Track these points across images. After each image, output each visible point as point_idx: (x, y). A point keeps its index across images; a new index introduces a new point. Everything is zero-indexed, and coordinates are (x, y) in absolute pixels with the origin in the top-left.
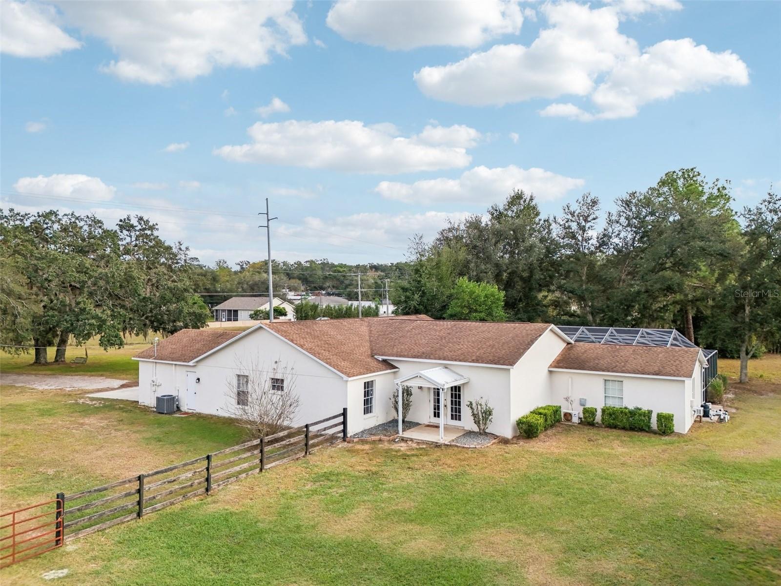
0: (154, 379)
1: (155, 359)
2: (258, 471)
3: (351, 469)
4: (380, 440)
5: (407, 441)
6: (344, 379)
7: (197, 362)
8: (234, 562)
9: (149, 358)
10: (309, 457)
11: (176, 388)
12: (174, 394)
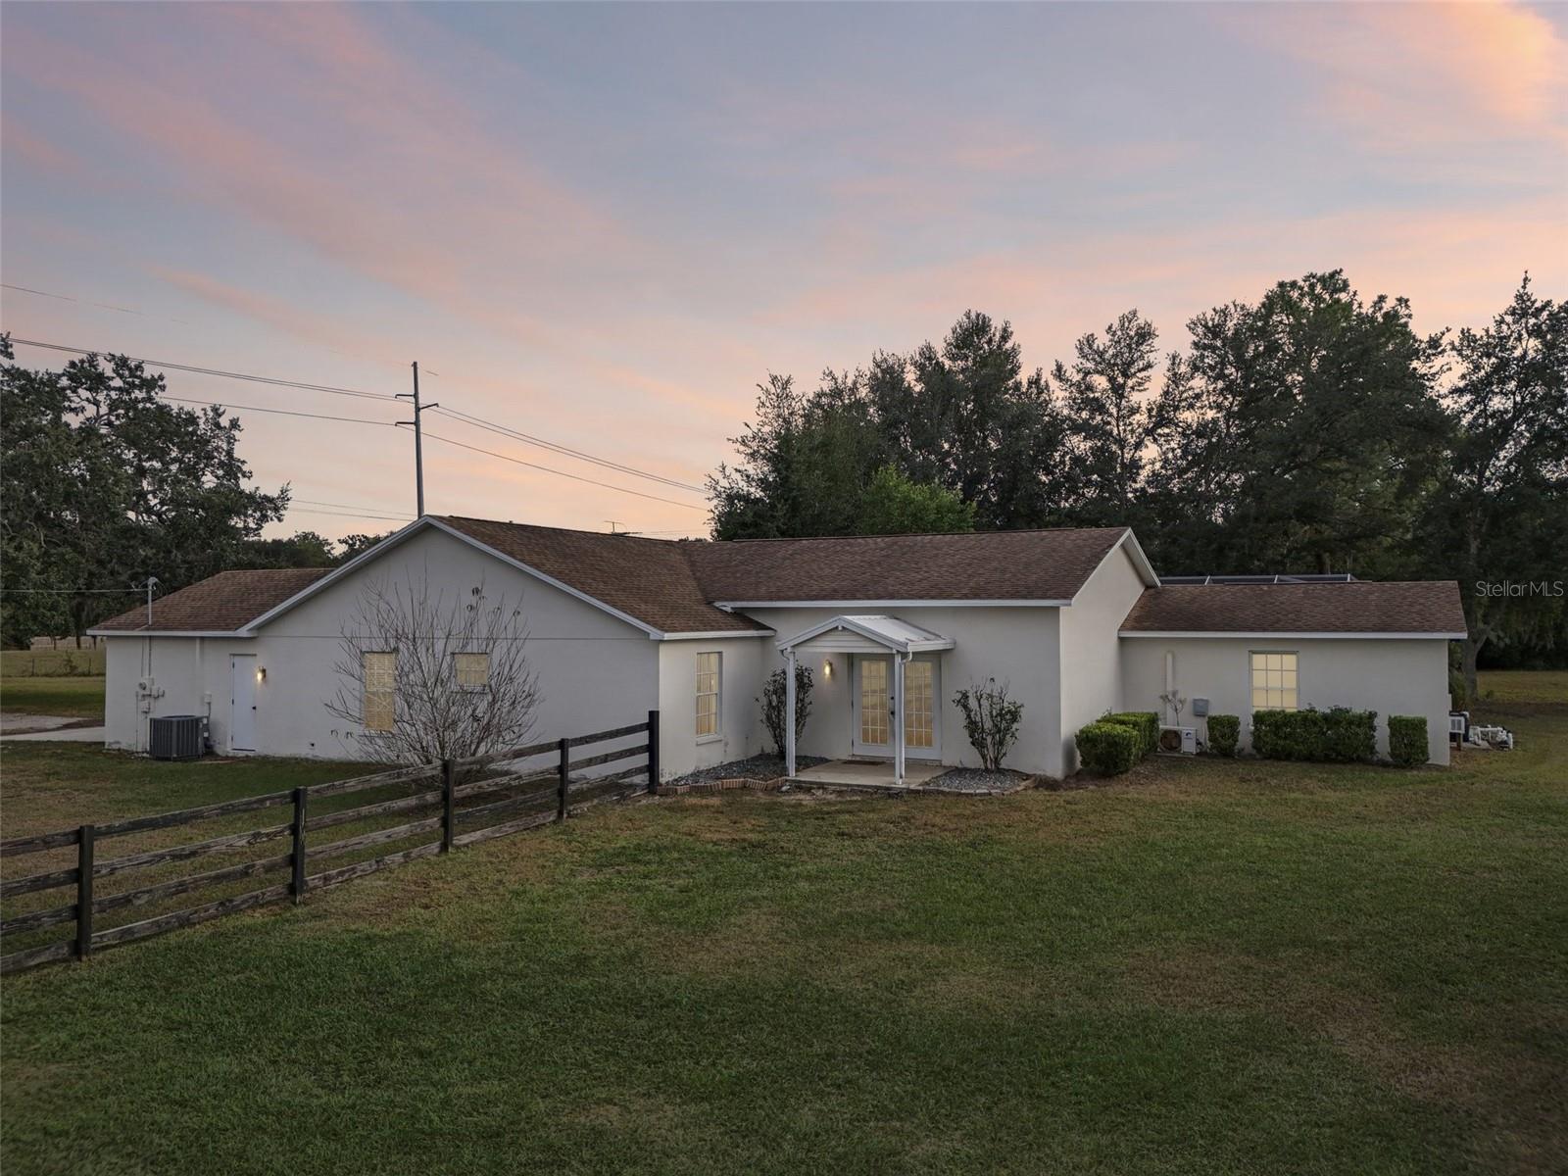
0: (145, 680)
1: (147, 629)
2: (436, 850)
3: (691, 839)
4: (744, 787)
5: (811, 788)
6: (652, 637)
7: (260, 628)
8: (392, 1057)
9: (133, 629)
10: (566, 821)
11: (202, 698)
12: (197, 712)
